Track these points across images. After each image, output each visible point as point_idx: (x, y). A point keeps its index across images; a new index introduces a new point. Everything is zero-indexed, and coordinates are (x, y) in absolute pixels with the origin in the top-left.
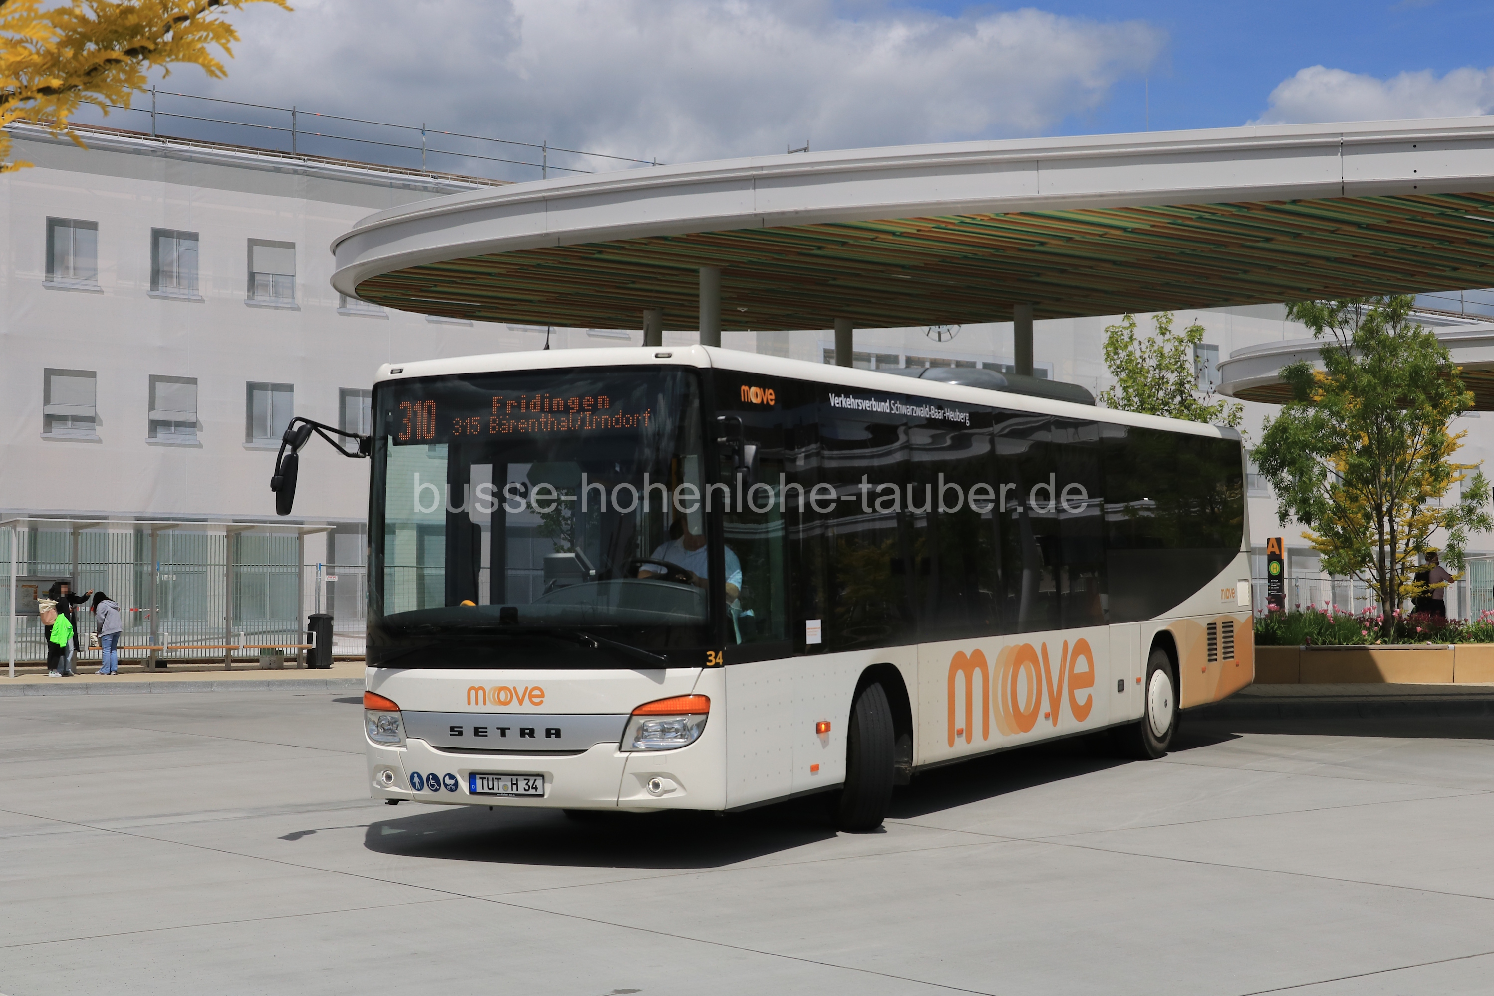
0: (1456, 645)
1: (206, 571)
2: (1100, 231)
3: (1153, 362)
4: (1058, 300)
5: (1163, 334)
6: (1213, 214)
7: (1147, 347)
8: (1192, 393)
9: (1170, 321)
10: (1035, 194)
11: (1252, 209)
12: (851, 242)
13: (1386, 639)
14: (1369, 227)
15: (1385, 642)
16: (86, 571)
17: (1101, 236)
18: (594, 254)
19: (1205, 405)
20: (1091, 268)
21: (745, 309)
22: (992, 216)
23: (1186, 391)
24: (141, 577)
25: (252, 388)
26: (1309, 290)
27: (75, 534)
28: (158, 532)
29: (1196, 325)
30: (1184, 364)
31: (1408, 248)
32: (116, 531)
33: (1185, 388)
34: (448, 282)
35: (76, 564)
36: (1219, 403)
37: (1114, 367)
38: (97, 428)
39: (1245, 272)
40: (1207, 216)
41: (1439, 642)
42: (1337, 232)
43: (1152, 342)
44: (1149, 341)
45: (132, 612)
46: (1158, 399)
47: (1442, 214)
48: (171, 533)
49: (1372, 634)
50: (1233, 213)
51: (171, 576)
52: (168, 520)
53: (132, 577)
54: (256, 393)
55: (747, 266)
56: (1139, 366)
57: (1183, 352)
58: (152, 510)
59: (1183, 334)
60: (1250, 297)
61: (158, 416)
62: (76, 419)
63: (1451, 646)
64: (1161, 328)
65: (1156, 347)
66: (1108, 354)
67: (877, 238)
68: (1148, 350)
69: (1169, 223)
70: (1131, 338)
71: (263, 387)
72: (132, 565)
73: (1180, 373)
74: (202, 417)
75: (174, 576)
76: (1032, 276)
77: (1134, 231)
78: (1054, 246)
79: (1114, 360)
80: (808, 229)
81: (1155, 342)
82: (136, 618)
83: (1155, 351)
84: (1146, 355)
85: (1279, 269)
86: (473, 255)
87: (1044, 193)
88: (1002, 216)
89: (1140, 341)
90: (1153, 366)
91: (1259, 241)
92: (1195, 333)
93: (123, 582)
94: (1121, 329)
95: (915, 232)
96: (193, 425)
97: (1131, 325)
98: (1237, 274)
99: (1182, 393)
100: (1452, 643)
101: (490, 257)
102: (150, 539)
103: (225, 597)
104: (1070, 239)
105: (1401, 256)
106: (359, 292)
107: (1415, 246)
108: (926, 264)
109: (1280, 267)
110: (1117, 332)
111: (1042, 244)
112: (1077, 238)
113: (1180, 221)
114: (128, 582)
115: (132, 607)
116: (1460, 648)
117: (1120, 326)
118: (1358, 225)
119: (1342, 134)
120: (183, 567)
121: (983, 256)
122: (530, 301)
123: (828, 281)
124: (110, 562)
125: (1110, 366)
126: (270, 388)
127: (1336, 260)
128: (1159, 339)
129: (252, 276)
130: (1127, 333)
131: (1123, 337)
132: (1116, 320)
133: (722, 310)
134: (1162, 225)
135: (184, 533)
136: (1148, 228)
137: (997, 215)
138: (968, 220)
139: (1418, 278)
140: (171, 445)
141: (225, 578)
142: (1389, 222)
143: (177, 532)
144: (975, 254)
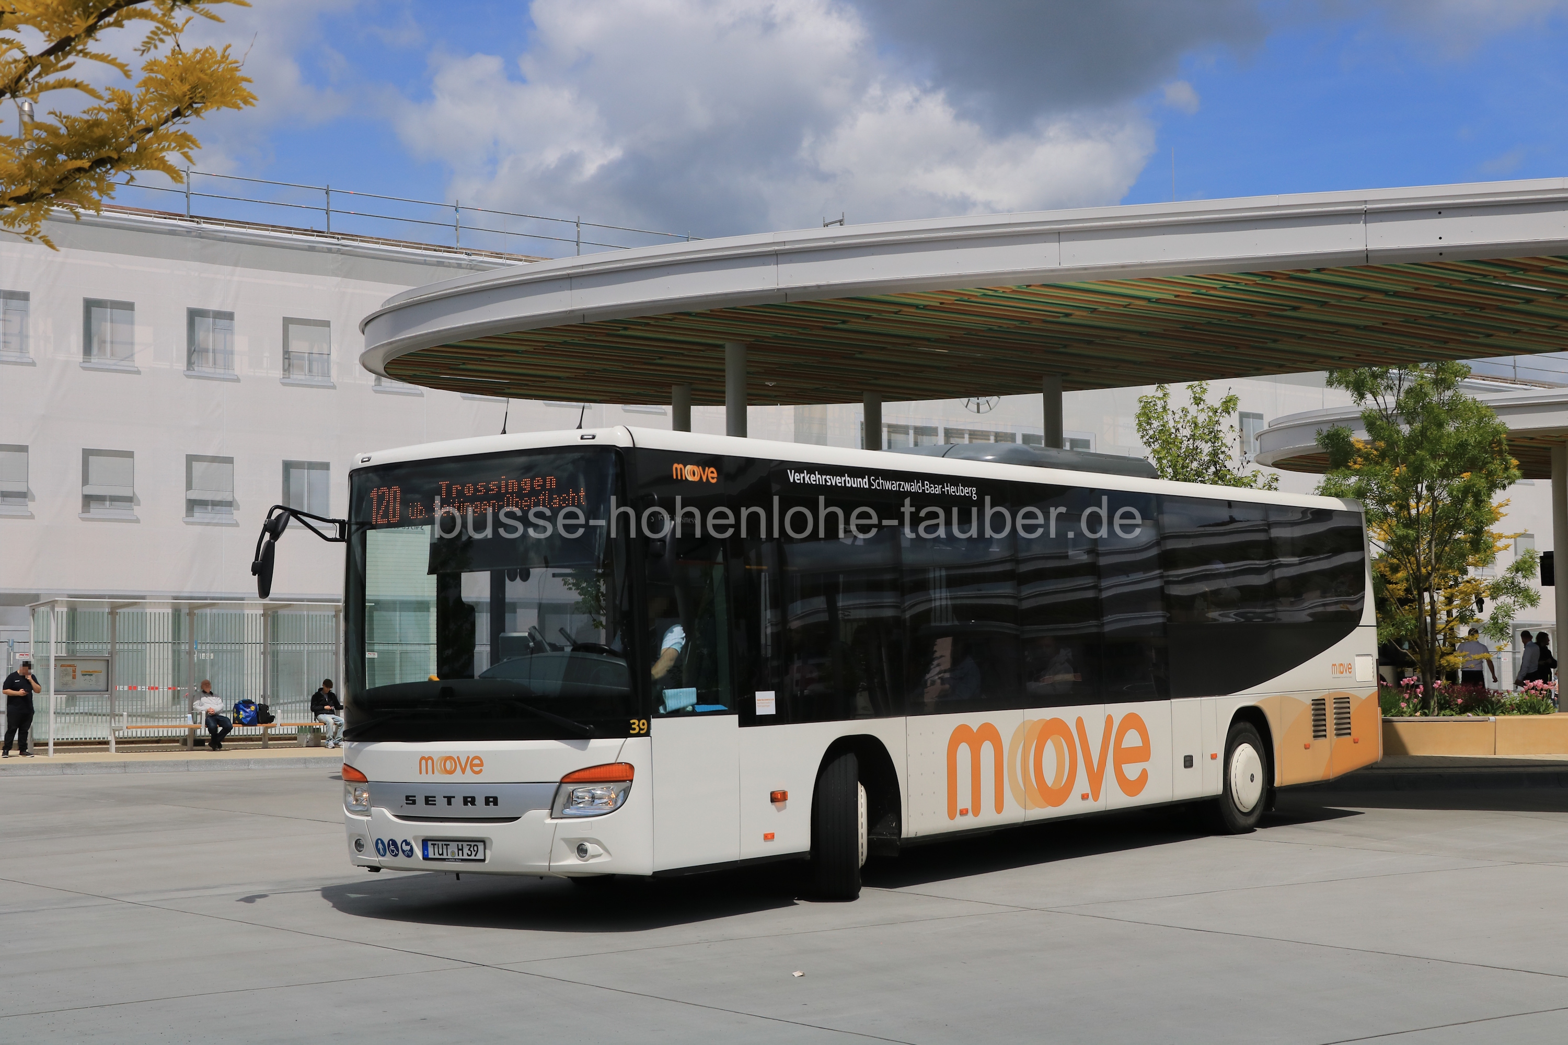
0: (1497, 717)
1: (243, 650)
2: (1125, 301)
3: (1187, 432)
4: (1087, 371)
5: (1198, 404)
6: (1237, 283)
7: (1181, 418)
8: (1226, 463)
9: (1204, 391)
10: (1056, 266)
11: (1276, 278)
12: (875, 315)
13: (1426, 711)
14: (1396, 294)
15: (1426, 715)
16: (123, 650)
17: (1125, 306)
18: (619, 330)
19: (1239, 475)
20: (1117, 338)
21: (773, 384)
22: (1014, 288)
23: (1220, 461)
24: (179, 655)
25: (288, 466)
26: (1341, 358)
27: (112, 614)
28: (196, 611)
29: (1230, 394)
30: (1218, 434)
31: (1439, 315)
32: (153, 611)
33: (1219, 458)
34: (476, 360)
35: (114, 643)
36: (1254, 473)
37: (1147, 437)
38: (135, 508)
39: (1275, 341)
40: (1231, 285)
41: (1481, 714)
42: (1365, 300)
43: (1185, 411)
44: (1183, 411)
45: (170, 691)
46: (1192, 469)
47: (1470, 280)
48: (209, 612)
49: (1411, 706)
50: (1257, 282)
51: (208, 654)
52: (206, 599)
53: (170, 656)
54: (293, 472)
55: (771, 341)
56: (1173, 436)
57: (1217, 422)
58: (189, 587)
59: (1217, 404)
60: (1281, 366)
61: (194, 495)
62: (114, 499)
63: (1492, 718)
64: (1195, 398)
65: (1189, 417)
66: (1140, 425)
67: (900, 311)
68: (1182, 420)
69: (1193, 293)
70: (1164, 408)
71: (299, 465)
72: (170, 644)
73: (1214, 443)
74: (239, 497)
75: (212, 655)
76: (1059, 348)
77: (1158, 301)
78: (1079, 317)
79: (1146, 430)
80: (830, 303)
81: (1188, 412)
82: (174, 698)
83: (1188, 421)
84: (1179, 426)
85: (1308, 337)
86: (499, 333)
87: (1065, 265)
88: (1024, 288)
89: (1173, 411)
90: (1187, 437)
91: (1286, 310)
92: (1229, 404)
93: (161, 661)
94: (1154, 399)
95: (938, 305)
96: (230, 504)
97: (1164, 396)
98: (1266, 343)
99: (1215, 464)
100: (1494, 714)
101: (516, 335)
102: (187, 617)
103: (262, 675)
104: (1094, 310)
105: (1431, 323)
106: (388, 370)
107: (1445, 313)
108: (951, 337)
109: (1310, 335)
110: (1151, 402)
111: (1067, 315)
112: (1102, 309)
113: (1204, 291)
114: (166, 661)
115: (170, 686)
116: (1501, 720)
117: (1153, 397)
118: (1385, 293)
119: (1366, 201)
120: (220, 646)
121: (1008, 328)
122: (559, 378)
123: (854, 354)
124: (148, 641)
125: (1142, 437)
126: (306, 467)
127: (1366, 328)
128: (1193, 410)
129: (287, 354)
130: (1160, 404)
131: (1156, 407)
132: (1150, 391)
133: (748, 384)
134: (1186, 295)
135: (222, 611)
136: (1173, 298)
137: (1019, 287)
138: (990, 293)
139: (1451, 345)
140: (208, 524)
141: (262, 656)
142: (1417, 289)
143: (214, 611)
144: (1000, 327)
